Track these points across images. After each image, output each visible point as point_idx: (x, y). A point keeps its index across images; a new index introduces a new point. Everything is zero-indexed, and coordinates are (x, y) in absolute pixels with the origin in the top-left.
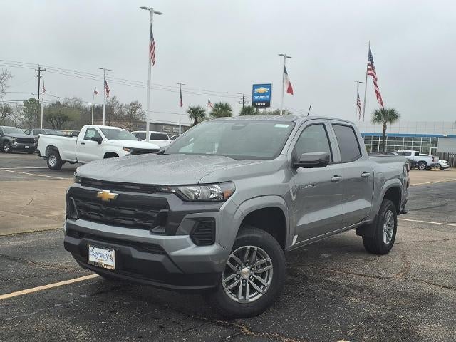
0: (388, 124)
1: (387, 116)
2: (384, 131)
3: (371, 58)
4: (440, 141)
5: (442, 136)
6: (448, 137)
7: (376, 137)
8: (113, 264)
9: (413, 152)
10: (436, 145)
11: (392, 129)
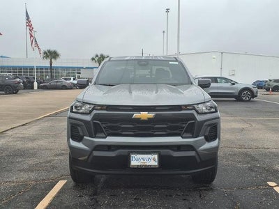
0: (53, 60)
1: (52, 55)
2: (51, 65)
3: (27, 15)
4: (82, 71)
5: (82, 68)
6: (86, 68)
7: (46, 69)
8: (156, 164)
9: (72, 78)
10: (80, 73)
11: (56, 63)
